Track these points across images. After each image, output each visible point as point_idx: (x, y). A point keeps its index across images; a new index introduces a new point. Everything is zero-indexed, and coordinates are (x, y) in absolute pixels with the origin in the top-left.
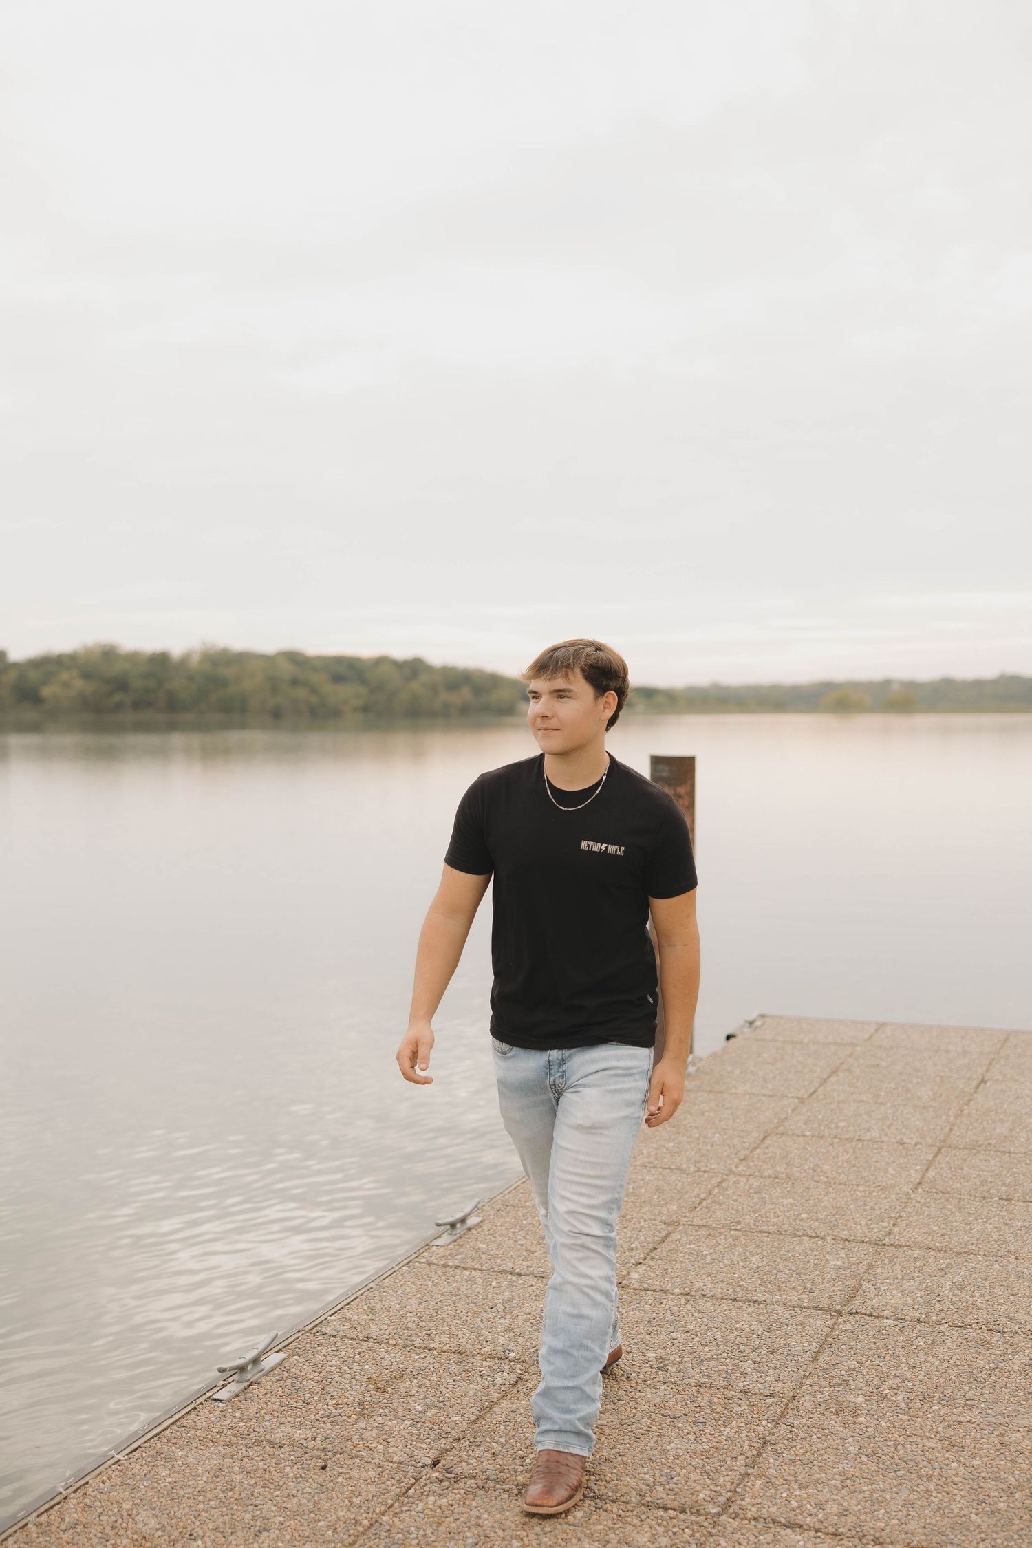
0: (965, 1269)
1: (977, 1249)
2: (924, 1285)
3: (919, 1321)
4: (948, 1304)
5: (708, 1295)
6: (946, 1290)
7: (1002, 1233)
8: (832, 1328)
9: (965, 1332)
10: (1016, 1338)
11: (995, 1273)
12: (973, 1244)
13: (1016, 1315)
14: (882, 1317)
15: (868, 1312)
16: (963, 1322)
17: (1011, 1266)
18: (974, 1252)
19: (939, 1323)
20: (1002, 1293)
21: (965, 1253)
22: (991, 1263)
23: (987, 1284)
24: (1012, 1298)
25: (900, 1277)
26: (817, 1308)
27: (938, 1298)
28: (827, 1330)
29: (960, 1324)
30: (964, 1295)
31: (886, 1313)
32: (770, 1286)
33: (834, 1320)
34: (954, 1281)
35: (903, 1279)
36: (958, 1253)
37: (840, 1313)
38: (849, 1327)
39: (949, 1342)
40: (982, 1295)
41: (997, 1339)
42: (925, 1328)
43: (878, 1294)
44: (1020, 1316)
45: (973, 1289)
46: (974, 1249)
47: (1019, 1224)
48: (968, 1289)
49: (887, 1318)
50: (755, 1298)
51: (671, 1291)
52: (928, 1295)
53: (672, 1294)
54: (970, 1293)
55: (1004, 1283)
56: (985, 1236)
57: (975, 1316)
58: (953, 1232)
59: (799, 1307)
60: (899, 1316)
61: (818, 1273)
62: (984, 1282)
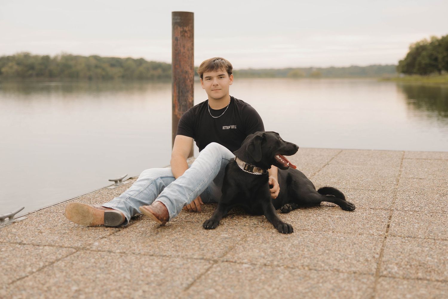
0: (301, 237)
1: (310, 228)
2: (274, 246)
3: (265, 265)
4: (287, 255)
5: (136, 253)
6: (287, 248)
7: (326, 221)
8: (208, 270)
9: (293, 270)
10: (326, 273)
11: (319, 239)
12: (308, 226)
13: (328, 261)
14: (243, 263)
15: (234, 261)
16: (294, 265)
17: (329, 235)
18: (308, 229)
19: (278, 266)
20: (320, 249)
21: (304, 230)
22: (318, 234)
23: (313, 245)
24: (327, 251)
25: (261, 242)
26: (202, 259)
27: (281, 252)
28: (203, 271)
29: (291, 266)
30: (297, 250)
31: (246, 261)
32: (178, 248)
33: (210, 265)
34: (293, 243)
35: (263, 243)
36: (299, 230)
37: (216, 262)
38: (219, 269)
39: (281, 277)
40: (309, 250)
41: (313, 274)
42: (269, 269)
43: (245, 251)
44: (331, 262)
45: (304, 247)
46: (309, 228)
47: (337, 216)
48: (301, 247)
49: (246, 263)
50: (164, 254)
51: (114, 252)
52: (276, 251)
53: (114, 253)
54: (301, 249)
55: (324, 244)
56: (317, 222)
57: (302, 262)
58: (299, 220)
59: (191, 258)
60: (254, 262)
61: (211, 240)
62: (311, 244)
